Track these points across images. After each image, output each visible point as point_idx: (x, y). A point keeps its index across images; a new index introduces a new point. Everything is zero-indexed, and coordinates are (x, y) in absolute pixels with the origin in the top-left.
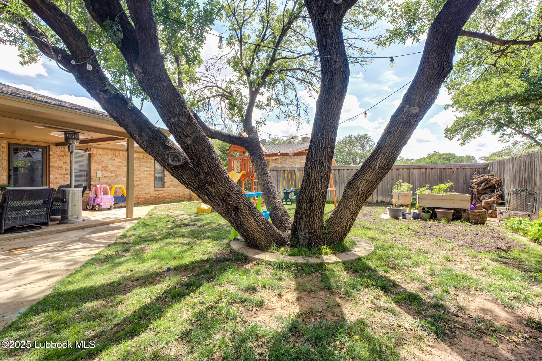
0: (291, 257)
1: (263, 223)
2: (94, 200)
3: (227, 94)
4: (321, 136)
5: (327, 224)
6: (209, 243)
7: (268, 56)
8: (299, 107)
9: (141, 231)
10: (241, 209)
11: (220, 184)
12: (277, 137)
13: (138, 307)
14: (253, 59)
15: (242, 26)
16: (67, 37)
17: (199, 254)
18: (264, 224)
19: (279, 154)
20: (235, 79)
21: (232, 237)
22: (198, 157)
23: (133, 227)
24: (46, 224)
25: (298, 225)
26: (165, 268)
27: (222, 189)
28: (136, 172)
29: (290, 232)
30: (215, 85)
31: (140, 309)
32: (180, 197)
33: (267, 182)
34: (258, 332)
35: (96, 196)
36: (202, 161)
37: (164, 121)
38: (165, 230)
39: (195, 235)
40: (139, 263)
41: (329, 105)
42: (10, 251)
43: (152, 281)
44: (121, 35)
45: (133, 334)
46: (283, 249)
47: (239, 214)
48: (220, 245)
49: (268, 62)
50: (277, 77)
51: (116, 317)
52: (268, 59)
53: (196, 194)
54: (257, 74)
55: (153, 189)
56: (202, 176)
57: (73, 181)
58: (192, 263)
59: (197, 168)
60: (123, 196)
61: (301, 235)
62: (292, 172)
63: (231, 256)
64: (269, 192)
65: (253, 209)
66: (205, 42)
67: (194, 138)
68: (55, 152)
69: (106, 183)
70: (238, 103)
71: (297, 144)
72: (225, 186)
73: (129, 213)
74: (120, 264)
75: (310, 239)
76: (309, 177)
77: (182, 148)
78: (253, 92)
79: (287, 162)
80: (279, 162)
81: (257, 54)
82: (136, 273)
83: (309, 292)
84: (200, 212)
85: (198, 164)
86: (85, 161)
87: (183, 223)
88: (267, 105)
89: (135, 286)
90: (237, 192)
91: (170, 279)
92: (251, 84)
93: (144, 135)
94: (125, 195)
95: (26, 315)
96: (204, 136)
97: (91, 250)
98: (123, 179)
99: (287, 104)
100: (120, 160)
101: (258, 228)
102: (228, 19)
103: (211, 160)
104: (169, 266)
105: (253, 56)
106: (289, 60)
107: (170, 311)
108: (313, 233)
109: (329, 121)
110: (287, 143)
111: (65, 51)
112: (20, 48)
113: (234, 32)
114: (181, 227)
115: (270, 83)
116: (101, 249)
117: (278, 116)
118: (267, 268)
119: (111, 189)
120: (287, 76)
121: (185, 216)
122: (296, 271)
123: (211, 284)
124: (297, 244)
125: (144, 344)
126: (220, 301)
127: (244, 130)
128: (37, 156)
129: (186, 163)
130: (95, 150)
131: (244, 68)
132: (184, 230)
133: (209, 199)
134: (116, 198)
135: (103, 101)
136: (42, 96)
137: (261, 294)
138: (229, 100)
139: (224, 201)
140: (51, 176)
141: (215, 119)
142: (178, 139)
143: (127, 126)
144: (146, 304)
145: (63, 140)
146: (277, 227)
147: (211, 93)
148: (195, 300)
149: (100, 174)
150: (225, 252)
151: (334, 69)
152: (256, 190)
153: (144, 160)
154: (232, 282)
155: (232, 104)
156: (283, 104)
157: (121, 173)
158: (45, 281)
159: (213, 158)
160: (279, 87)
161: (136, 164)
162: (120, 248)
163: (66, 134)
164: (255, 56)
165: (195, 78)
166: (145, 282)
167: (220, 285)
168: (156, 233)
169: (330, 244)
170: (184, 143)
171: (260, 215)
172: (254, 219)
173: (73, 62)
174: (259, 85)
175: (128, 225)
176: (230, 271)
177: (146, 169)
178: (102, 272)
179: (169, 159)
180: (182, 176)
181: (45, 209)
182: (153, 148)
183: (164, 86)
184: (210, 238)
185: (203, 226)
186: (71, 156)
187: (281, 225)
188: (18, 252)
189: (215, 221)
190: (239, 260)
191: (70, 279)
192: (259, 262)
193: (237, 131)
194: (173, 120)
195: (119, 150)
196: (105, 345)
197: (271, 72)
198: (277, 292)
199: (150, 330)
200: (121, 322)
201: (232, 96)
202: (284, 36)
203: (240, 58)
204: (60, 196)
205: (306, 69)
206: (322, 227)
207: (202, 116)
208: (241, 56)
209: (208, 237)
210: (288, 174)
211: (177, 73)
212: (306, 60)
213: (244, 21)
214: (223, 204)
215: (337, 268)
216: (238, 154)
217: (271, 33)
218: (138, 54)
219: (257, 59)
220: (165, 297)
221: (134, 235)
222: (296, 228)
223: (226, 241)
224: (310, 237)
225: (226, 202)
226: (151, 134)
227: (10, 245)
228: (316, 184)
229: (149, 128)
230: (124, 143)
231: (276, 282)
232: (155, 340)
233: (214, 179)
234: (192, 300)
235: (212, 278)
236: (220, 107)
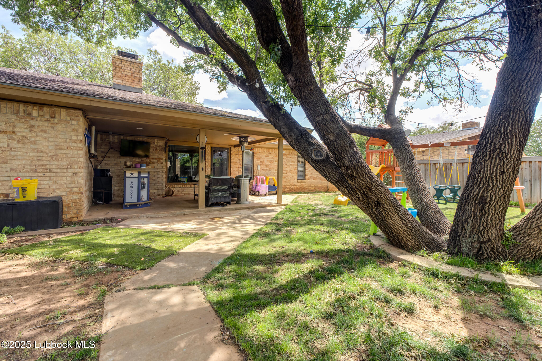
0: (450, 267)
1: (409, 222)
2: (256, 187)
3: (367, 87)
4: (505, 118)
5: (511, 233)
6: (347, 234)
7: (420, 34)
8: (462, 86)
9: (287, 216)
10: (383, 204)
11: (361, 177)
12: (424, 125)
13: (289, 279)
14: (399, 43)
15: (387, 10)
16: (244, 67)
17: (338, 243)
18: (412, 223)
19: (430, 145)
20: (377, 69)
21: (371, 231)
22: (340, 151)
23: (282, 211)
24: (229, 203)
25: (460, 230)
26: (309, 250)
27: (363, 183)
28: (284, 166)
29: (447, 236)
30: (354, 80)
31: (291, 281)
32: (319, 188)
33: (414, 177)
34: (409, 341)
35: (257, 185)
36: (344, 155)
37: (310, 120)
38: (306, 217)
39: (334, 225)
40: (288, 242)
41: (522, 74)
42: (213, 219)
43: (299, 259)
44: (280, 54)
45: (288, 300)
46: (436, 254)
47: (381, 210)
48: (359, 238)
49: (419, 42)
50: (430, 55)
51: (274, 282)
52: (418, 38)
53: (336, 186)
54: (403, 59)
55: (296, 180)
56: (343, 170)
57: (244, 173)
58: (332, 251)
59: (339, 162)
60: (274, 185)
61: (465, 243)
62: (448, 165)
63: (371, 251)
64: (417, 188)
65: (398, 206)
66: (350, 38)
67: (337, 134)
68: (234, 151)
69: (263, 175)
70: (379, 94)
71: (456, 131)
72: (367, 180)
73: (279, 200)
74: (274, 240)
75: (480, 249)
76: (480, 171)
77: (325, 144)
78: (398, 79)
79: (441, 154)
80: (429, 155)
81: (404, 36)
82: (286, 250)
83: (481, 316)
84: (337, 203)
85: (339, 158)
86: (250, 158)
87: (322, 212)
88: (415, 91)
89: (286, 261)
90: (379, 187)
91: (313, 262)
92: (396, 71)
93: (293, 135)
94: (276, 185)
95: (222, 265)
96: (346, 131)
97: (255, 226)
98: (274, 171)
99: (443, 85)
100: (273, 156)
101: (404, 226)
102: (371, 9)
103: (352, 155)
104: (312, 250)
105: (399, 40)
106: (450, 31)
107: (315, 290)
108: (484, 242)
109: (520, 96)
110: (440, 132)
111: (242, 77)
112: (219, 82)
113: (378, 20)
114: (320, 215)
115: (421, 65)
116: (262, 226)
117: (430, 101)
118: (415, 272)
119: (266, 179)
120: (446, 51)
121: (323, 206)
122: (459, 285)
123: (352, 275)
124: (458, 252)
125: (296, 312)
126: (362, 294)
127: (386, 122)
128: (224, 155)
129: (328, 158)
130: (256, 149)
131: (387, 55)
132: (324, 219)
133: (348, 192)
134: (270, 187)
135: (264, 110)
136: (228, 113)
137: (410, 300)
138: (369, 92)
139: (365, 195)
140: (232, 169)
141: (353, 114)
142: (322, 136)
143: (281, 128)
144: (295, 278)
145: (238, 143)
146: (428, 228)
147: (350, 89)
148: (337, 286)
149: (259, 168)
150: (365, 246)
151: (535, 22)
152: (398, 184)
153: (289, 156)
154: (374, 277)
155: (372, 97)
156: (437, 87)
157: (273, 167)
158: (230, 243)
159: (355, 152)
160: (433, 67)
161: (285, 159)
162: (274, 227)
163: (240, 138)
164: (402, 39)
165: (336, 77)
166: (293, 259)
167: (361, 278)
168: (300, 218)
169: (518, 261)
170: (327, 139)
171: (406, 213)
172: (398, 216)
173: (247, 84)
174: (406, 70)
175: (279, 209)
176: (371, 266)
177: (291, 163)
178: (263, 245)
179: (313, 154)
180: (323, 169)
181: (229, 193)
182: (300, 146)
183: (311, 90)
184: (348, 229)
185: (340, 217)
186: (242, 155)
187: (434, 226)
188: (216, 220)
189: (352, 213)
190: (380, 257)
191: (244, 245)
192: (405, 264)
193: (376, 123)
194: (318, 119)
195: (272, 148)
196: (269, 303)
197: (423, 51)
198: (432, 303)
199: (300, 301)
200: (278, 288)
201: (372, 88)
202: (443, 4)
203: (382, 46)
204: (236, 183)
205: (476, 36)
206: (502, 236)
207: (341, 112)
208: (385, 43)
209: (346, 229)
210: (442, 168)
211: (319, 76)
212: (477, 24)
213: (390, 4)
214: (363, 197)
215: (531, 295)
216: (377, 147)
217: (425, 6)
218: (292, 66)
219: (404, 42)
220: (311, 276)
221: (283, 218)
222: (457, 233)
223: (365, 235)
224: (480, 246)
225: (367, 196)
226: (298, 133)
227: (212, 215)
228: (492, 181)
229: (297, 128)
230: (275, 142)
231: (431, 291)
232: (304, 311)
233: (354, 172)
234: (335, 285)
235: (352, 269)
236: (359, 101)
